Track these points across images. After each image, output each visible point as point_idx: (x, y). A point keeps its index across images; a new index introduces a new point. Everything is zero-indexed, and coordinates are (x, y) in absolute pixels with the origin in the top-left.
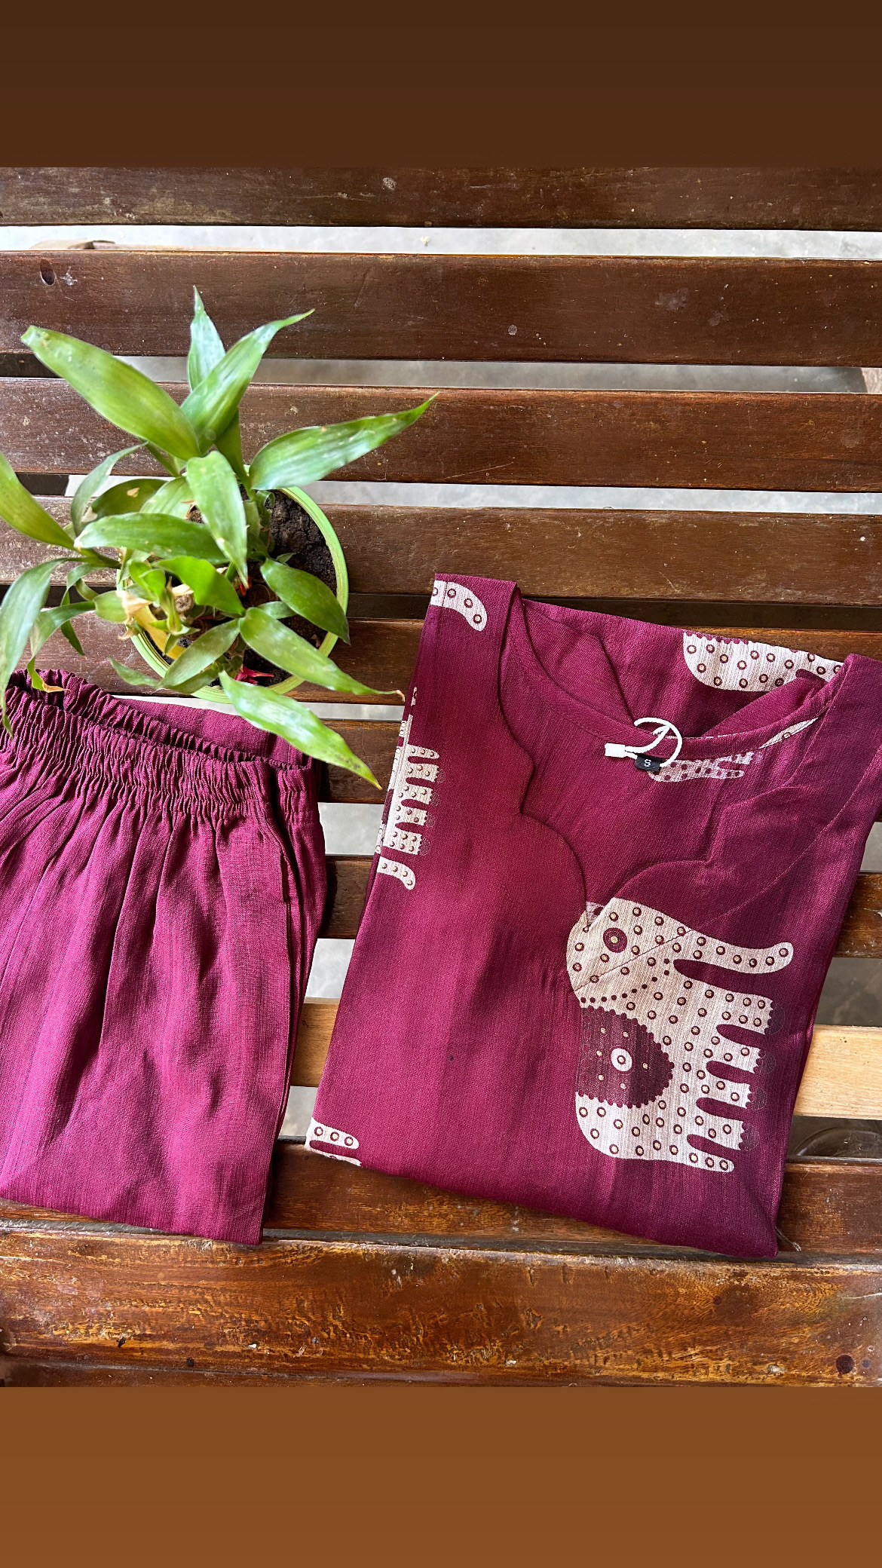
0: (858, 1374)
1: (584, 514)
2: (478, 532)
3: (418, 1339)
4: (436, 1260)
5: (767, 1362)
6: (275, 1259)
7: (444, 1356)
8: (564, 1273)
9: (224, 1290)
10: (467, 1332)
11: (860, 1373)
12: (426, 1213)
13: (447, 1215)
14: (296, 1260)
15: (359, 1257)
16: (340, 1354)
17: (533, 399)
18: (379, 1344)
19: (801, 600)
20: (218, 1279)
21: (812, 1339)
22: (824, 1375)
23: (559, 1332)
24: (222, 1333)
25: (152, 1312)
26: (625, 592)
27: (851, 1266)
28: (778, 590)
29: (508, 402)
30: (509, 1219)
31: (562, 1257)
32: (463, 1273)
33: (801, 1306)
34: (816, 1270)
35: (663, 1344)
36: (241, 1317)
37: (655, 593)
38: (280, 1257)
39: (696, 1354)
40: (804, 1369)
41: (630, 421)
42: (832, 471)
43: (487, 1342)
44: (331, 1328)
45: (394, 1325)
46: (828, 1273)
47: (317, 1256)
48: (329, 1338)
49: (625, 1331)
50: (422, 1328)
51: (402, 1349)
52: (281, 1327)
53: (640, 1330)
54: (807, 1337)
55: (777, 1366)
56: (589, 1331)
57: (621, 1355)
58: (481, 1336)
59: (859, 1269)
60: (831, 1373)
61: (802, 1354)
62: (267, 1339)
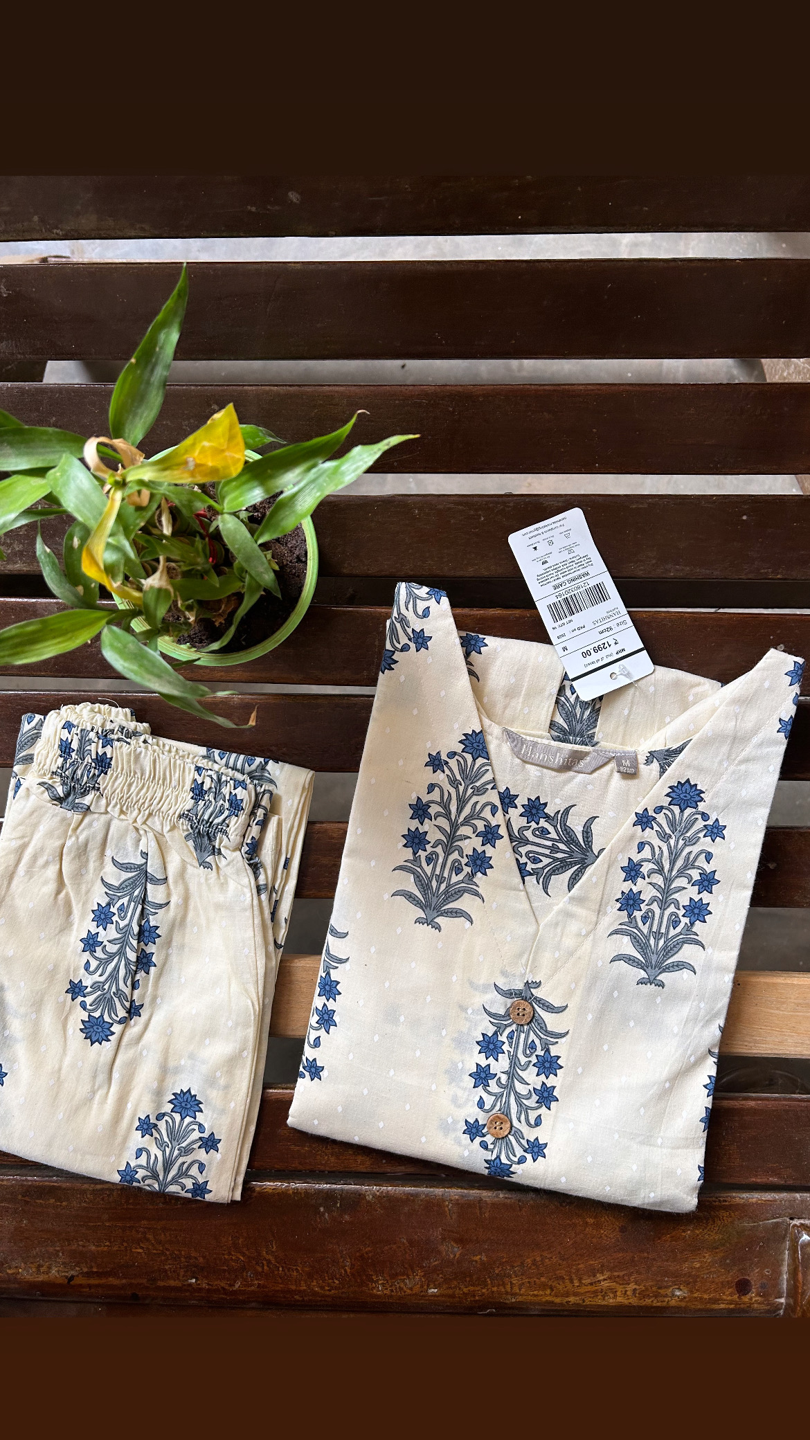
0: (756, 1296)
1: (485, 499)
2: (388, 517)
3: (345, 1271)
4: (360, 1196)
5: (671, 1286)
7: (370, 1286)
8: (481, 1207)
9: (166, 1230)
10: (391, 1263)
11: (758, 1295)
12: (351, 1151)
15: (289, 1194)
16: (273, 1286)
18: (310, 1276)
19: (689, 576)
21: (712, 1263)
22: (725, 1297)
23: (476, 1261)
24: (164, 1269)
25: (98, 1251)
27: (747, 1195)
28: (668, 567)
29: (412, 396)
31: (478, 1191)
32: (386, 1208)
34: (714, 1199)
35: (574, 1271)
36: (181, 1254)
39: (605, 1280)
40: (705, 1291)
42: (714, 456)
43: (410, 1272)
44: (265, 1262)
45: (323, 1258)
46: (726, 1201)
48: (263, 1272)
49: (538, 1259)
50: (349, 1260)
51: (330, 1281)
52: (218, 1262)
53: (552, 1258)
54: (709, 1261)
55: (681, 1290)
56: (504, 1260)
57: (535, 1281)
58: (406, 1268)
59: (755, 1197)
60: (731, 1294)
61: (703, 1278)
62: (206, 1274)
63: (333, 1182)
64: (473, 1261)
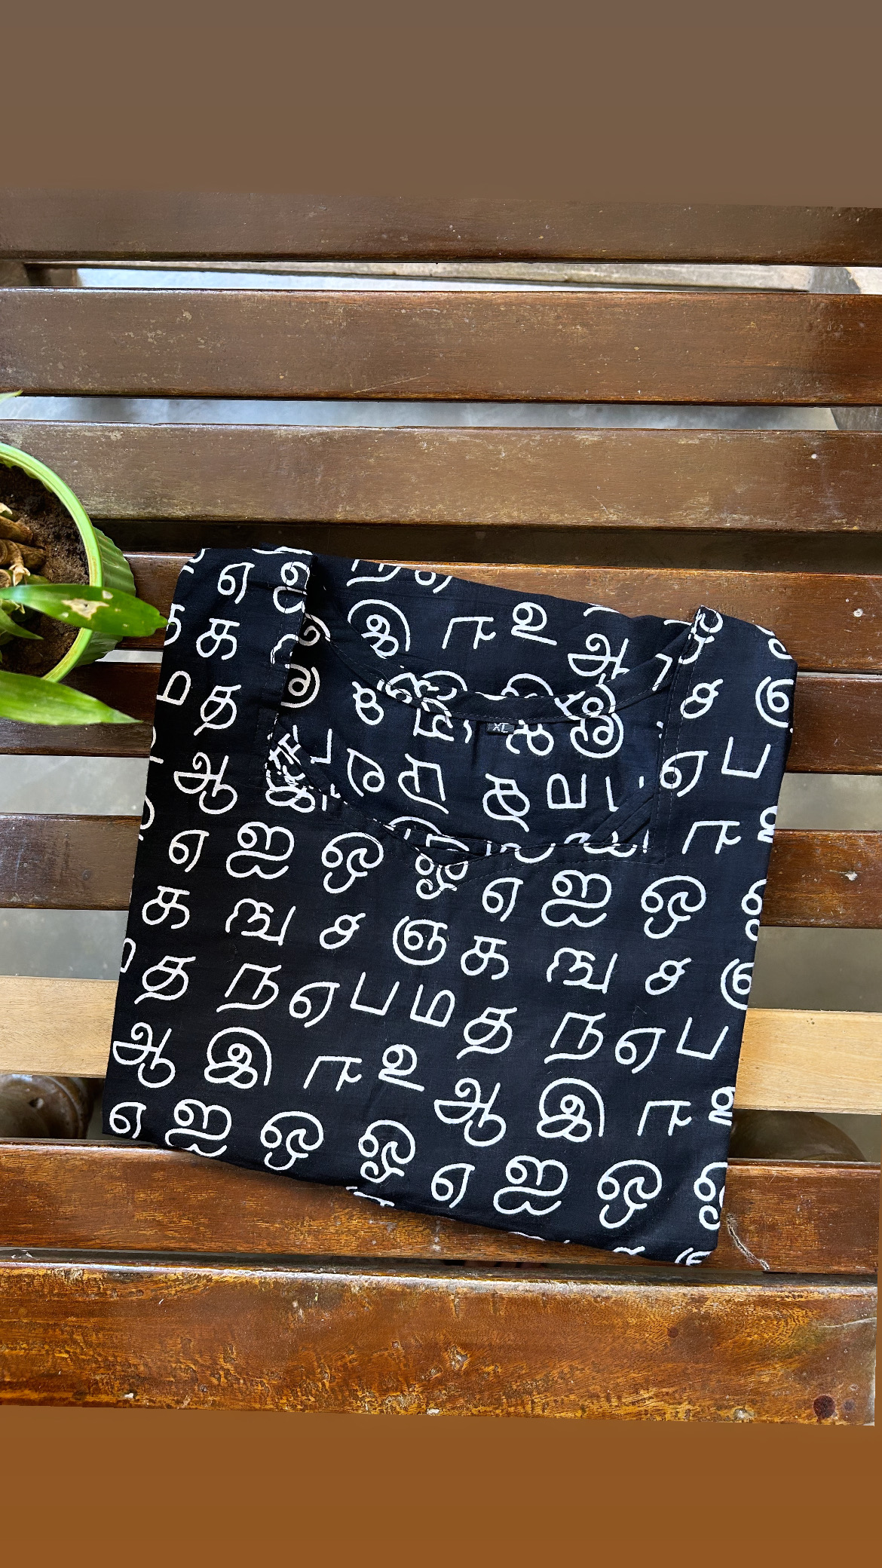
0: (840, 1419)
1: (507, 432)
2: (392, 452)
3: (324, 1385)
4: (344, 1288)
5: (733, 1406)
6: (156, 1291)
7: (355, 1405)
8: (494, 1303)
9: (98, 1329)
10: (381, 1375)
11: (842, 1417)
12: (332, 1230)
13: (356, 1232)
14: (182, 1291)
15: (256, 1286)
16: (232, 1404)
17: (448, 301)
18: (279, 1390)
19: (749, 527)
20: (91, 1314)
21: (786, 1376)
22: (801, 1421)
23: (489, 1374)
24: (95, 1380)
25: (12, 1356)
26: (554, 518)
27: (828, 1288)
28: (723, 516)
29: (421, 305)
30: (428, 1235)
31: (492, 1283)
32: (376, 1303)
33: (771, 1338)
34: (787, 1294)
35: (611, 1387)
36: (117, 1362)
37: (586, 519)
38: (162, 1288)
39: (650, 1398)
40: (777, 1413)
41: (556, 325)
42: (778, 380)
43: (405, 1388)
44: (222, 1373)
45: (296, 1368)
46: (802, 1297)
47: (205, 1286)
48: (219, 1385)
49: (566, 1370)
50: (328, 1371)
51: (305, 1397)
52: (163, 1372)
53: (583, 1369)
54: (780, 1374)
55: (745, 1411)
56: (524, 1372)
57: (563, 1400)
58: (398, 1381)
59: (837, 1291)
60: (809, 1417)
61: (773, 1396)
62: (147, 1386)
63: (310, 1269)
64: (484, 1373)
